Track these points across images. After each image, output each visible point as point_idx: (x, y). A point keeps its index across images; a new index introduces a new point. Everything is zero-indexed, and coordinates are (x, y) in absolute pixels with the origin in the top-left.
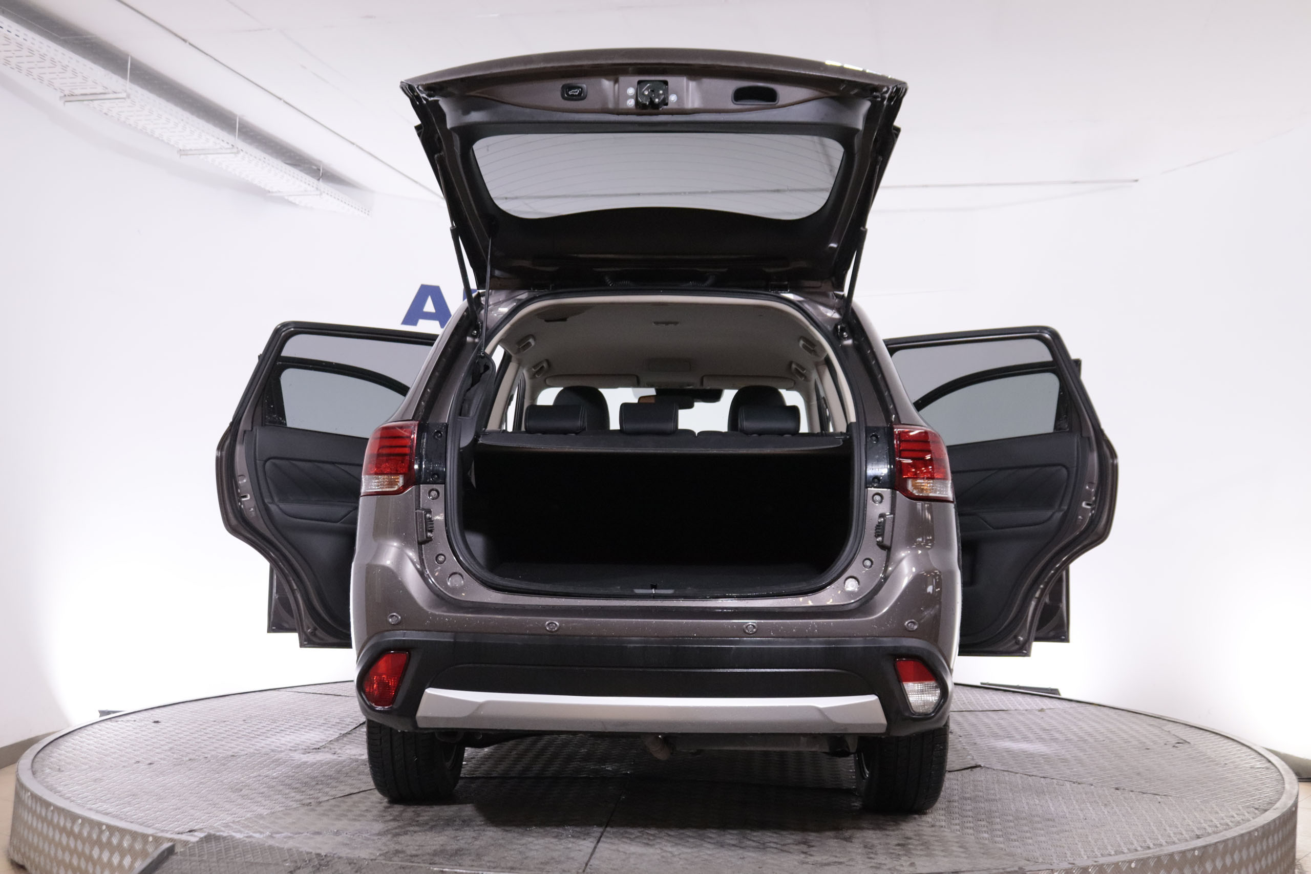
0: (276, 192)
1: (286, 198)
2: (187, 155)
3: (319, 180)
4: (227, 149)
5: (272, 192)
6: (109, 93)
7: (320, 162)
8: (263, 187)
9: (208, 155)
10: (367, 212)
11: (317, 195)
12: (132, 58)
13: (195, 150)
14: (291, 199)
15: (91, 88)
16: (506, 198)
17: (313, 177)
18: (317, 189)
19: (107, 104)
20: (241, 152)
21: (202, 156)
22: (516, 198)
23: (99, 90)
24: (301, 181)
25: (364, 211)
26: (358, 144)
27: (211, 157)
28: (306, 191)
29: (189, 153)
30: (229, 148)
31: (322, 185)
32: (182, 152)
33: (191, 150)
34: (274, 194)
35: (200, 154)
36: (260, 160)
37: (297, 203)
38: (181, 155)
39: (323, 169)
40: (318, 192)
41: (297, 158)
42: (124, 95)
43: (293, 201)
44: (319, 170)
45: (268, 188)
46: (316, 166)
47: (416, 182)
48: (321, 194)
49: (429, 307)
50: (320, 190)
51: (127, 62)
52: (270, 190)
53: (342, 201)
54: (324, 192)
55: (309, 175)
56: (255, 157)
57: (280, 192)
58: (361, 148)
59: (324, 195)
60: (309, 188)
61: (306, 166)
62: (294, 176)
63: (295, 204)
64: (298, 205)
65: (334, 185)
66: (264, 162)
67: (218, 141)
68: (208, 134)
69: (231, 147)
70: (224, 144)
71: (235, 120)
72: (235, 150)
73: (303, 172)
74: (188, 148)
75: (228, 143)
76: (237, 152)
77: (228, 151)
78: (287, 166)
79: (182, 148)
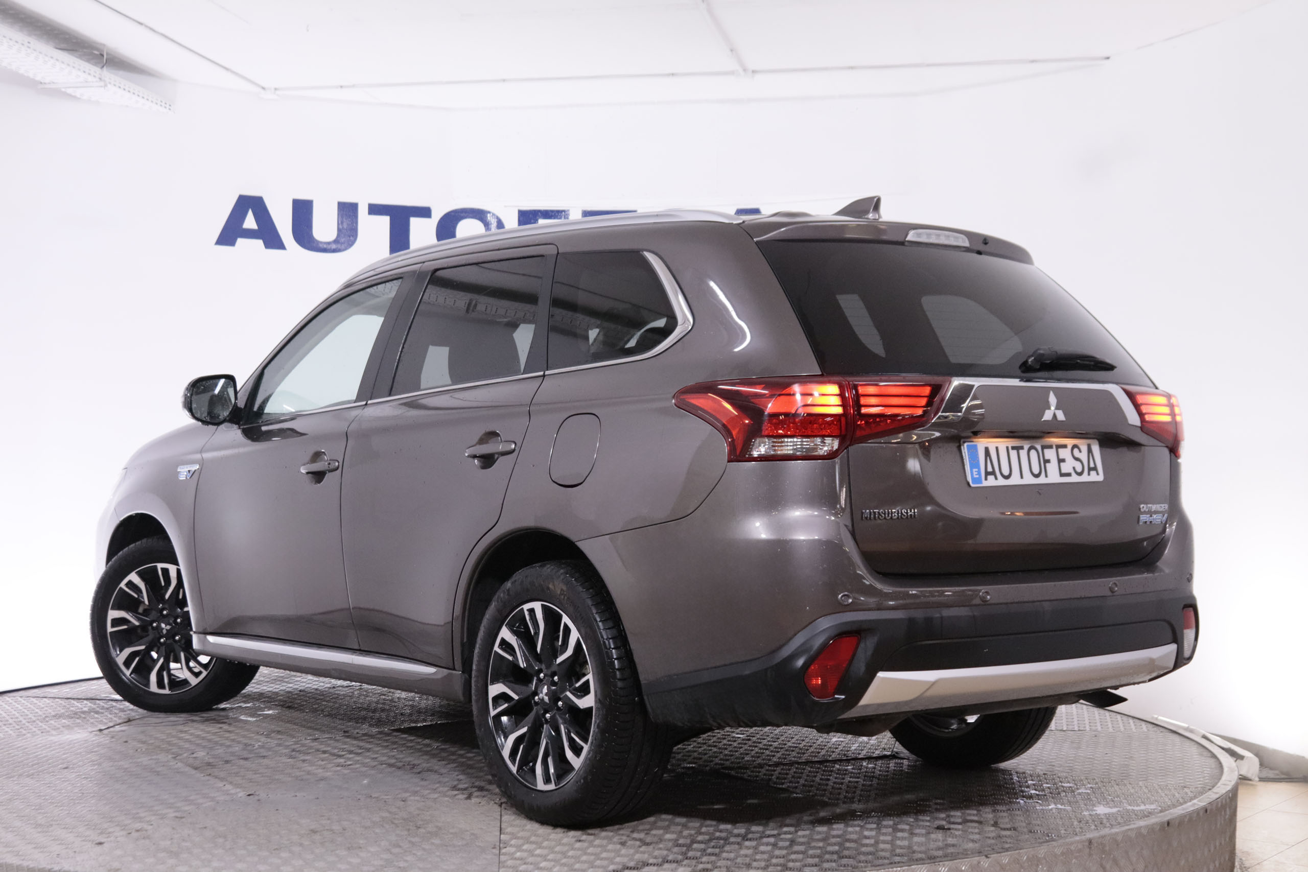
0: (49, 83)
1: (63, 90)
3: (103, 67)
5: (45, 83)
7: (104, 45)
8: (31, 76)
10: (168, 106)
11: (101, 87)
14: (69, 91)
16: (341, 87)
17: (96, 64)
18: (100, 79)
22: (353, 86)
24: (79, 70)
25: (163, 104)
28: (86, 82)
31: (108, 74)
34: (47, 86)
37: (80, 95)
39: (107, 54)
40: (102, 83)
41: (74, 41)
43: (73, 94)
44: (102, 55)
45: (38, 78)
46: (97, 49)
47: (226, 69)
48: (106, 86)
49: (250, 222)
50: (104, 81)
52: (42, 82)
53: (134, 93)
54: (110, 83)
55: (88, 61)
56: (17, 42)
57: (53, 83)
58: (151, 29)
59: (109, 86)
60: (90, 79)
61: (85, 50)
62: (68, 65)
63: (75, 97)
64: (79, 99)
65: (121, 73)
66: (29, 47)
73: (81, 58)
78: (59, 51)
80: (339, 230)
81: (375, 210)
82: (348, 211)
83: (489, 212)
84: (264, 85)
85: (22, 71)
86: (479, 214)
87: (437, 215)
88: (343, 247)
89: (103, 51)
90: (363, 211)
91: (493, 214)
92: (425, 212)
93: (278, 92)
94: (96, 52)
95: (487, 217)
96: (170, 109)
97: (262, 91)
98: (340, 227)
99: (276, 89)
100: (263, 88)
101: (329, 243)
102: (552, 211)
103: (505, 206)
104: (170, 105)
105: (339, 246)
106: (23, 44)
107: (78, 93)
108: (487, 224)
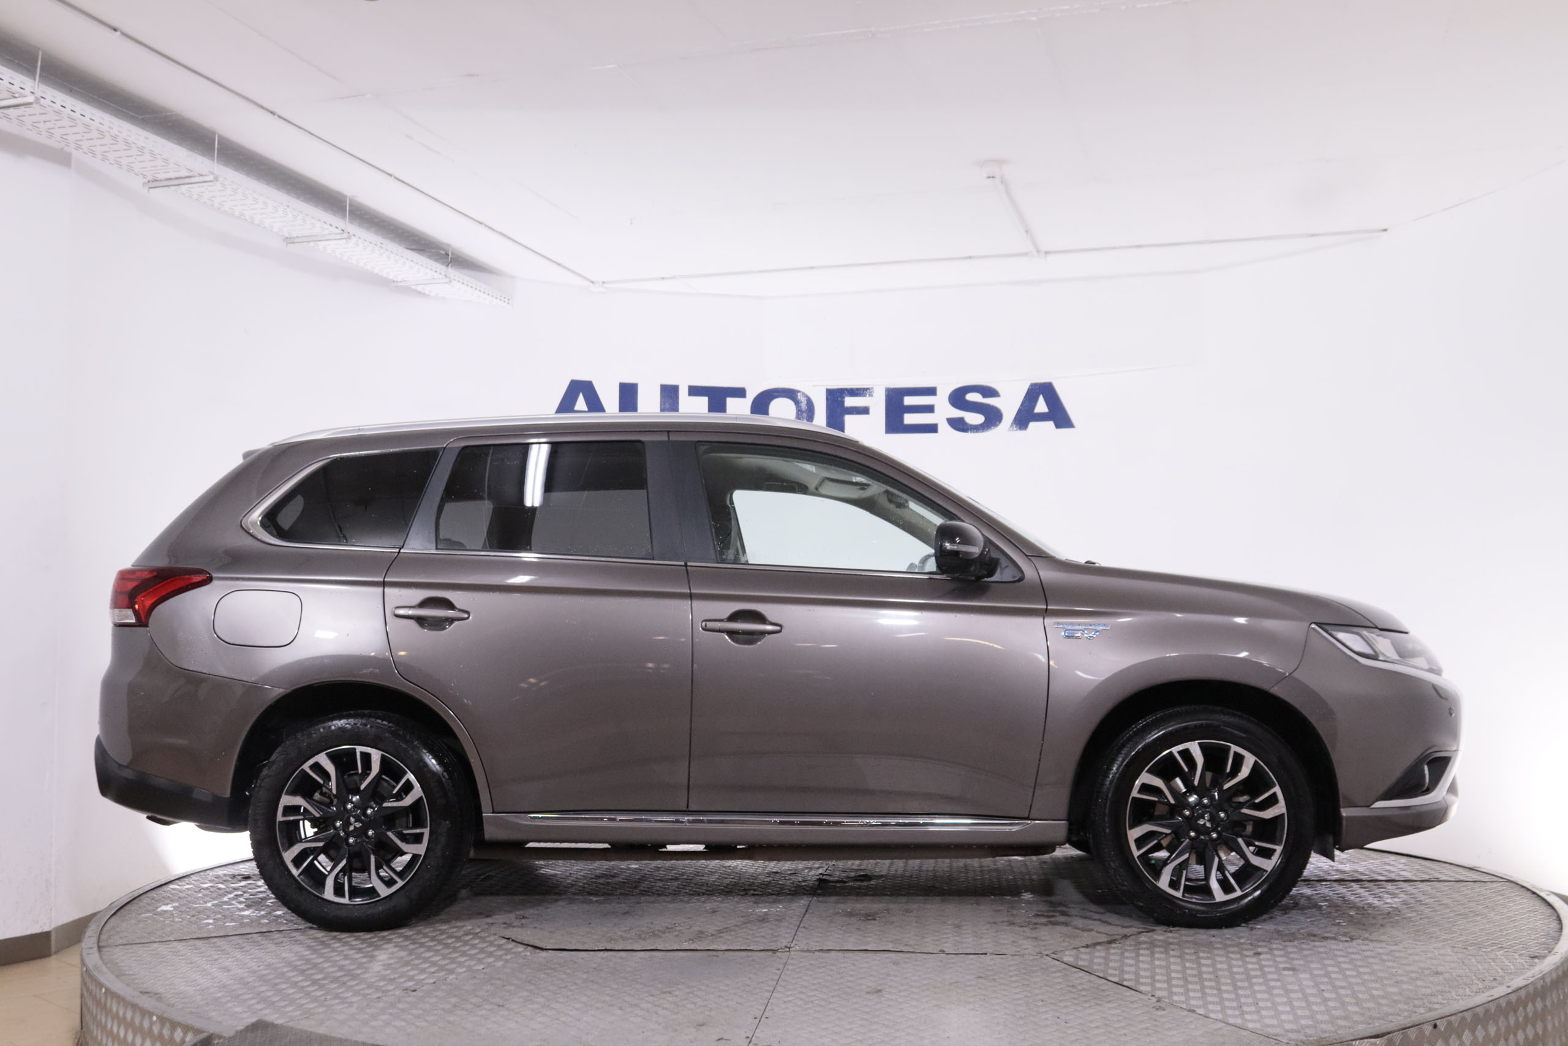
0: (401, 281)
1: (414, 287)
2: (294, 243)
3: (447, 266)
4: (336, 234)
5: (397, 282)
6: (195, 176)
7: (449, 245)
8: (385, 275)
9: (318, 243)
10: (507, 301)
11: (447, 283)
12: (219, 135)
13: (303, 237)
14: (419, 288)
15: (174, 171)
16: (663, 278)
17: (443, 264)
18: (446, 276)
19: (196, 189)
20: (352, 237)
21: (312, 244)
22: (674, 277)
23: (184, 173)
24: (426, 267)
25: (503, 299)
26: (487, 224)
27: (321, 244)
28: (434, 279)
29: (297, 240)
30: (339, 234)
31: (452, 272)
32: (289, 240)
33: (297, 237)
34: (399, 284)
35: (308, 242)
37: (427, 293)
38: (287, 243)
39: (453, 254)
40: (447, 280)
41: (423, 242)
42: (211, 178)
43: (423, 291)
44: (448, 255)
45: (391, 277)
46: (443, 250)
47: (559, 265)
48: (450, 282)
49: (581, 405)
50: (450, 278)
51: (214, 141)
52: (396, 280)
53: (476, 289)
54: (454, 279)
55: (436, 260)
56: (371, 243)
57: (405, 281)
58: (490, 228)
59: (454, 282)
60: (436, 276)
61: (433, 250)
62: (417, 263)
63: (424, 294)
64: (428, 295)
65: (465, 271)
66: (381, 247)
67: (326, 226)
68: (313, 218)
69: (341, 232)
70: (333, 229)
71: (346, 202)
72: (345, 235)
73: (429, 257)
74: (294, 235)
75: (337, 228)
76: (349, 238)
77: (339, 237)
78: (409, 251)
79: (287, 235)
81: (694, 391)
82: (669, 393)
83: (799, 392)
84: (593, 280)
85: (376, 271)
86: (790, 394)
87: (751, 395)
89: (448, 251)
90: (683, 392)
91: (803, 394)
92: (740, 393)
93: (605, 285)
94: (443, 252)
95: (797, 396)
96: (508, 303)
97: (591, 284)
99: (603, 283)
100: (592, 282)
102: (858, 389)
103: (814, 386)
104: (509, 300)
106: (376, 245)
107: (426, 290)
108: (797, 403)
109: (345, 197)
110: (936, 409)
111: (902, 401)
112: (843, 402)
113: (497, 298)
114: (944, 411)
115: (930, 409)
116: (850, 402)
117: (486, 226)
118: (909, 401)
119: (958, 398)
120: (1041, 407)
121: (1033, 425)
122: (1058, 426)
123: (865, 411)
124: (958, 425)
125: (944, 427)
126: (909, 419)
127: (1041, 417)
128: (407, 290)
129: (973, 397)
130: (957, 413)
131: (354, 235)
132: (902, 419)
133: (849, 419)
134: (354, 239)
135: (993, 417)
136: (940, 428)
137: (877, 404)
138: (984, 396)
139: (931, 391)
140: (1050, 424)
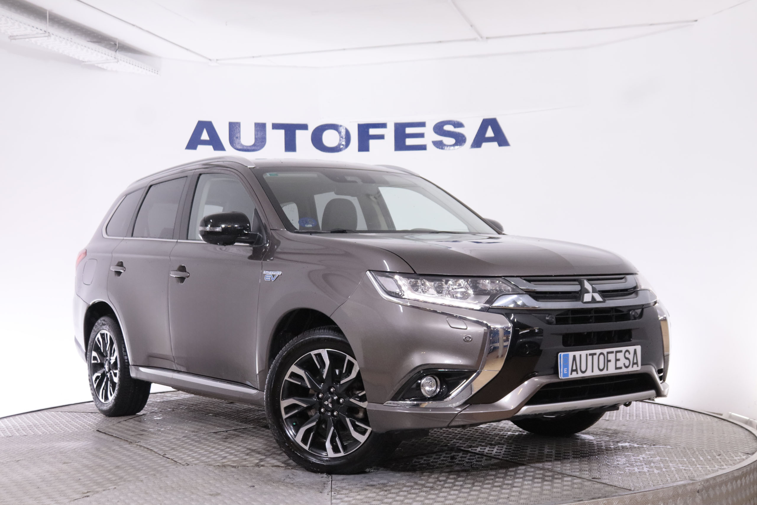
0: (88, 61)
1: (96, 65)
2: (15, 39)
3: (116, 51)
4: (41, 34)
5: (85, 62)
7: (117, 39)
8: (77, 58)
9: (32, 39)
10: (156, 72)
11: (116, 62)
13: (20, 35)
14: (100, 65)
16: (253, 57)
17: (113, 50)
18: (115, 58)
20: (52, 35)
21: (27, 40)
22: (260, 56)
24: (102, 53)
25: (153, 71)
27: (33, 40)
28: (107, 60)
29: (17, 37)
30: (43, 33)
31: (119, 55)
32: (12, 37)
33: (17, 36)
35: (24, 38)
36: (68, 40)
37: (105, 68)
38: (11, 40)
39: (119, 44)
40: (116, 60)
41: (100, 37)
43: (102, 67)
44: (116, 44)
45: (81, 59)
46: (113, 41)
47: (187, 50)
48: (118, 61)
49: (205, 136)
50: (118, 59)
52: (84, 61)
53: (135, 65)
54: (121, 60)
55: (109, 48)
56: (65, 38)
57: (90, 61)
58: (141, 28)
59: (120, 62)
60: (109, 58)
61: (106, 42)
62: (96, 51)
63: (103, 69)
64: (106, 70)
65: (127, 53)
67: (33, 29)
68: (25, 24)
69: (44, 32)
70: (38, 31)
71: (46, 13)
72: (47, 34)
73: (105, 47)
74: (15, 34)
75: (41, 30)
76: (49, 36)
77: (43, 35)
78: (90, 43)
79: (11, 35)
80: (256, 139)
81: (276, 126)
82: (260, 128)
83: (341, 126)
84: (210, 58)
85: (71, 55)
86: (334, 127)
87: (311, 128)
88: (258, 148)
89: (116, 42)
90: (269, 127)
91: (343, 127)
92: (304, 127)
93: (218, 62)
94: (112, 43)
95: (339, 128)
96: (157, 74)
98: (257, 137)
99: (217, 60)
100: (210, 60)
101: (250, 146)
102: (377, 124)
103: (350, 122)
104: (158, 71)
105: (256, 148)
107: (105, 66)
108: (340, 133)
109: (46, 10)
110: (426, 135)
111: (404, 131)
112: (368, 132)
113: (149, 71)
114: (430, 136)
115: (421, 135)
116: (373, 132)
117: (137, 27)
118: (409, 131)
119: (439, 129)
120: (490, 133)
121: (484, 145)
122: (500, 145)
123: (381, 137)
124: (439, 145)
125: (431, 147)
126: (409, 142)
127: (490, 140)
128: (92, 67)
129: (448, 128)
130: (438, 138)
131: (53, 34)
132: (404, 142)
133: (372, 142)
134: (53, 37)
135: (460, 140)
136: (428, 147)
137: (389, 133)
138: (455, 127)
139: (422, 124)
140: (495, 144)
